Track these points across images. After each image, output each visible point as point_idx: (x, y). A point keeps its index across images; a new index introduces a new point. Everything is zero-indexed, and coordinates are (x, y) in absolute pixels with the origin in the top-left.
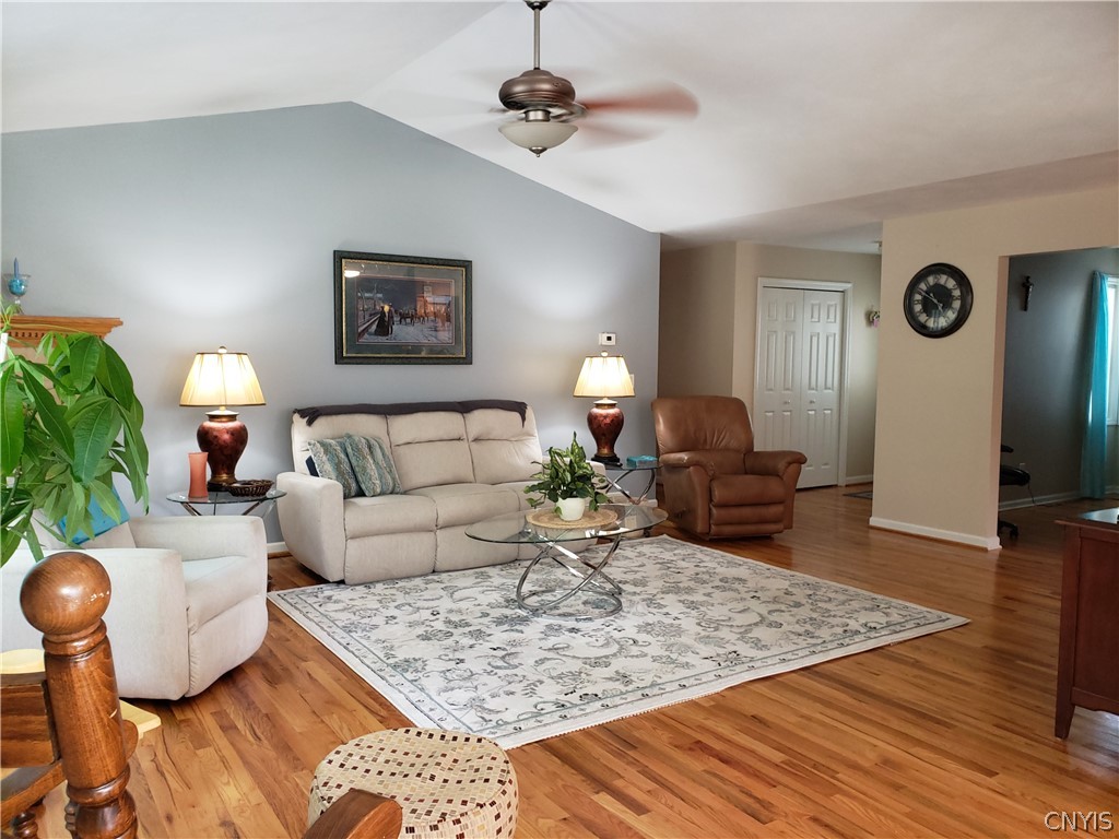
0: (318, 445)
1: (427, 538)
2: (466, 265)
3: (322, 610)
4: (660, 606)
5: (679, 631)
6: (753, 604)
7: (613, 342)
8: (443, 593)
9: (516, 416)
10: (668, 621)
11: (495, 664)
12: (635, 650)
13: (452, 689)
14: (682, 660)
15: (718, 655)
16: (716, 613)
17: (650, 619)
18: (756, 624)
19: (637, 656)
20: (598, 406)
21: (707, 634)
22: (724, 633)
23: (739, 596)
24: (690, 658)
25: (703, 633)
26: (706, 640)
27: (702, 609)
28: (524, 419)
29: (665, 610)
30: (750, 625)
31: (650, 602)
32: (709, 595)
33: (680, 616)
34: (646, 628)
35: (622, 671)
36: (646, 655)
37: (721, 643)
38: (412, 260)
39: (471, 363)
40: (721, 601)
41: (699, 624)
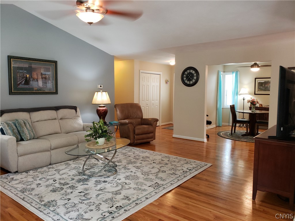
0: (5, 124)
1: (48, 153)
2: (56, 62)
3: (10, 184)
4: (129, 169)
5: (138, 178)
6: (154, 165)
7: (102, 87)
8: (55, 172)
9: (74, 111)
10: (133, 174)
11: (82, 199)
12: (127, 187)
13: (69, 212)
14: (143, 188)
15: (152, 185)
16: (146, 169)
17: (128, 174)
18: (158, 172)
19: (128, 189)
20: (100, 107)
21: (146, 177)
22: (151, 176)
23: (149, 163)
24: (144, 187)
25: (145, 177)
26: (146, 179)
27: (141, 168)
28: (76, 112)
29: (130, 170)
30: (157, 173)
31: (125, 168)
32: (141, 163)
33: (136, 172)
34: (127, 177)
35: (126, 195)
36: (131, 188)
37: (151, 180)
38: (37, 60)
39: (57, 94)
40: (145, 165)
41: (142, 174)
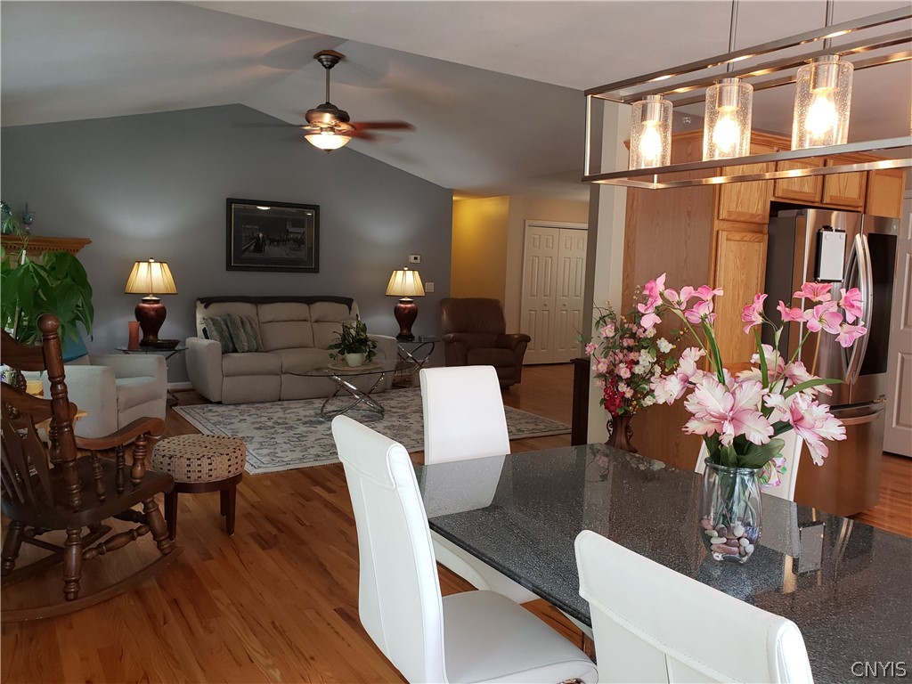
0: (210, 321)
1: (276, 379)
2: (317, 209)
3: (204, 415)
7: (418, 261)
8: (280, 410)
9: (346, 307)
11: (292, 440)
20: (402, 302)
39: (318, 272)
